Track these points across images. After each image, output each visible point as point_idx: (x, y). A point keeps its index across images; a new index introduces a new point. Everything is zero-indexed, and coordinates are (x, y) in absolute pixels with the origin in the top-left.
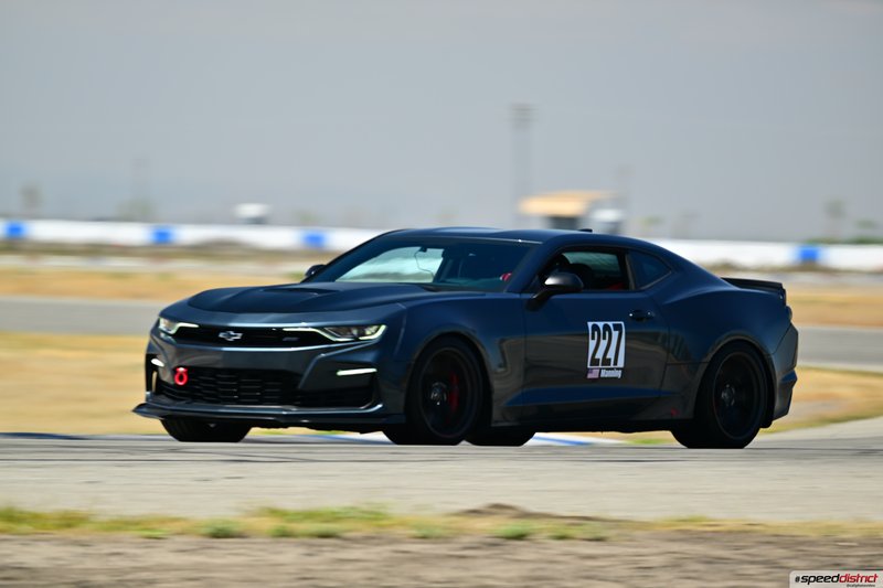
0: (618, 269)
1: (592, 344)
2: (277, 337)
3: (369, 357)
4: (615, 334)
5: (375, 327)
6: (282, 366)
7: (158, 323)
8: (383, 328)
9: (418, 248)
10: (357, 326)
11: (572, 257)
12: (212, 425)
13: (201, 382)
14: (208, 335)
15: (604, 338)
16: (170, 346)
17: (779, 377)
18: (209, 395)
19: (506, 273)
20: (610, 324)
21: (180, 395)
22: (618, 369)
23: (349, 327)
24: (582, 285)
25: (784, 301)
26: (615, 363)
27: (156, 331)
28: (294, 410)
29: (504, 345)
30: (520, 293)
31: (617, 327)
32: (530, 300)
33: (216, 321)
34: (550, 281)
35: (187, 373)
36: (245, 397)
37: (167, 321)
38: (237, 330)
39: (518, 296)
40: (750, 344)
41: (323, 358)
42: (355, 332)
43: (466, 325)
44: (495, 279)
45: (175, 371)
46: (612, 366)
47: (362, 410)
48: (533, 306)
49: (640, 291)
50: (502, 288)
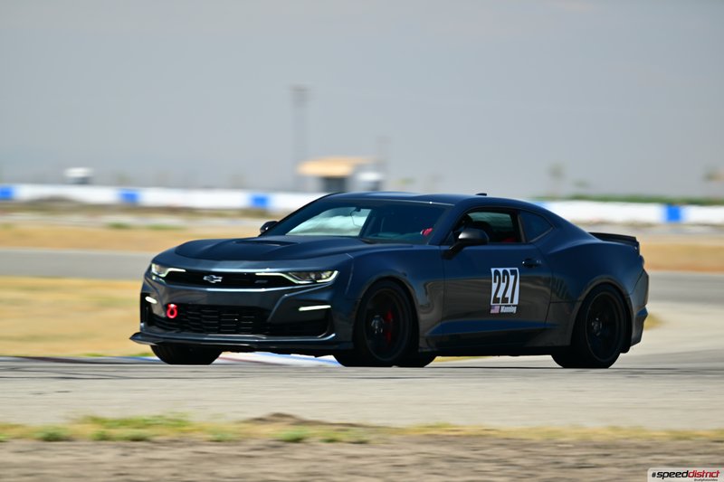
0: (510, 225)
1: (494, 286)
2: (250, 280)
3: (325, 297)
4: (512, 278)
5: (329, 273)
6: (255, 303)
7: (150, 268)
8: (336, 273)
9: (354, 208)
10: (314, 272)
11: (476, 216)
13: (189, 316)
14: (195, 278)
15: (504, 281)
16: (161, 286)
17: (635, 312)
18: (194, 326)
19: (425, 229)
20: (508, 270)
21: (173, 326)
22: (514, 306)
23: (308, 272)
24: (488, 239)
25: (638, 251)
26: (512, 301)
27: (149, 273)
28: (264, 338)
29: (428, 286)
30: (440, 245)
31: (513, 273)
32: (446, 251)
33: (201, 267)
34: (461, 236)
35: (177, 308)
36: (224, 328)
37: (157, 266)
38: (218, 274)
39: (437, 248)
40: (610, 284)
41: (287, 298)
42: (313, 276)
43: (399, 270)
44: (416, 234)
45: (166, 307)
46: (509, 303)
47: (320, 338)
48: (447, 255)
49: (531, 244)
50: (424, 240)
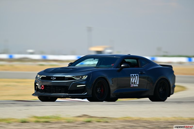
0: (137, 63)
1: (132, 79)
2: (63, 78)
3: (84, 83)
4: (137, 77)
5: (85, 76)
6: (65, 85)
7: (37, 76)
8: (87, 76)
9: (93, 59)
10: (81, 76)
11: (127, 60)
12: (49, 98)
13: (47, 89)
14: (48, 78)
15: (134, 78)
16: (40, 81)
17: (172, 86)
18: (48, 91)
19: (113, 64)
20: (135, 75)
21: (42, 91)
22: (137, 84)
23: (79, 76)
24: (129, 66)
25: (172, 69)
26: (137, 83)
27: (37, 77)
28: (67, 94)
29: (113, 79)
30: (116, 68)
31: (137, 75)
32: (118, 70)
33: (50, 75)
34: (122, 66)
35: (44, 86)
36: (57, 92)
37: (39, 75)
38: (55, 77)
39: (115, 69)
40: (165, 78)
41: (74, 83)
42: (81, 77)
43: (105, 75)
44: (110, 65)
45: (41, 86)
46: (136, 84)
47: (83, 94)
48: (119, 71)
49: (142, 67)
50: (112, 67)
